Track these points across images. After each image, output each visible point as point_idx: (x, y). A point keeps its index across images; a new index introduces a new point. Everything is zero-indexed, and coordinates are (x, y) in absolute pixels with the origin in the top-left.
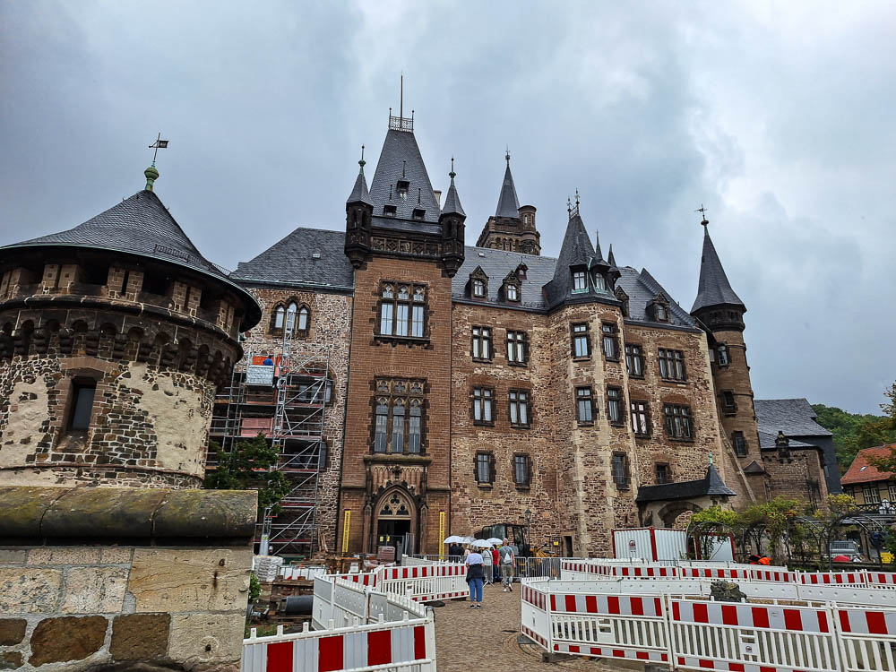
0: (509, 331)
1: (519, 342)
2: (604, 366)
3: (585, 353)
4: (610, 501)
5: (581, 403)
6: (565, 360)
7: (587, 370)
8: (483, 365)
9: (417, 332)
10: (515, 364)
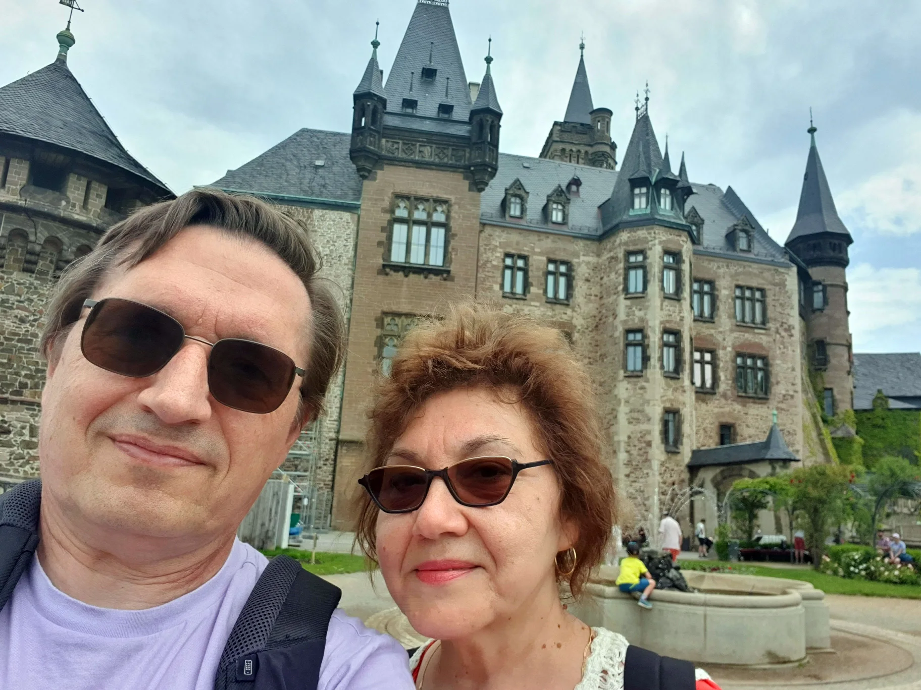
0: (550, 261)
1: (562, 274)
2: (662, 305)
3: (640, 289)
4: (656, 465)
5: (631, 349)
6: (615, 297)
7: (640, 310)
8: (515, 301)
9: (436, 260)
10: (555, 301)
